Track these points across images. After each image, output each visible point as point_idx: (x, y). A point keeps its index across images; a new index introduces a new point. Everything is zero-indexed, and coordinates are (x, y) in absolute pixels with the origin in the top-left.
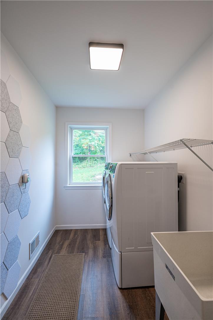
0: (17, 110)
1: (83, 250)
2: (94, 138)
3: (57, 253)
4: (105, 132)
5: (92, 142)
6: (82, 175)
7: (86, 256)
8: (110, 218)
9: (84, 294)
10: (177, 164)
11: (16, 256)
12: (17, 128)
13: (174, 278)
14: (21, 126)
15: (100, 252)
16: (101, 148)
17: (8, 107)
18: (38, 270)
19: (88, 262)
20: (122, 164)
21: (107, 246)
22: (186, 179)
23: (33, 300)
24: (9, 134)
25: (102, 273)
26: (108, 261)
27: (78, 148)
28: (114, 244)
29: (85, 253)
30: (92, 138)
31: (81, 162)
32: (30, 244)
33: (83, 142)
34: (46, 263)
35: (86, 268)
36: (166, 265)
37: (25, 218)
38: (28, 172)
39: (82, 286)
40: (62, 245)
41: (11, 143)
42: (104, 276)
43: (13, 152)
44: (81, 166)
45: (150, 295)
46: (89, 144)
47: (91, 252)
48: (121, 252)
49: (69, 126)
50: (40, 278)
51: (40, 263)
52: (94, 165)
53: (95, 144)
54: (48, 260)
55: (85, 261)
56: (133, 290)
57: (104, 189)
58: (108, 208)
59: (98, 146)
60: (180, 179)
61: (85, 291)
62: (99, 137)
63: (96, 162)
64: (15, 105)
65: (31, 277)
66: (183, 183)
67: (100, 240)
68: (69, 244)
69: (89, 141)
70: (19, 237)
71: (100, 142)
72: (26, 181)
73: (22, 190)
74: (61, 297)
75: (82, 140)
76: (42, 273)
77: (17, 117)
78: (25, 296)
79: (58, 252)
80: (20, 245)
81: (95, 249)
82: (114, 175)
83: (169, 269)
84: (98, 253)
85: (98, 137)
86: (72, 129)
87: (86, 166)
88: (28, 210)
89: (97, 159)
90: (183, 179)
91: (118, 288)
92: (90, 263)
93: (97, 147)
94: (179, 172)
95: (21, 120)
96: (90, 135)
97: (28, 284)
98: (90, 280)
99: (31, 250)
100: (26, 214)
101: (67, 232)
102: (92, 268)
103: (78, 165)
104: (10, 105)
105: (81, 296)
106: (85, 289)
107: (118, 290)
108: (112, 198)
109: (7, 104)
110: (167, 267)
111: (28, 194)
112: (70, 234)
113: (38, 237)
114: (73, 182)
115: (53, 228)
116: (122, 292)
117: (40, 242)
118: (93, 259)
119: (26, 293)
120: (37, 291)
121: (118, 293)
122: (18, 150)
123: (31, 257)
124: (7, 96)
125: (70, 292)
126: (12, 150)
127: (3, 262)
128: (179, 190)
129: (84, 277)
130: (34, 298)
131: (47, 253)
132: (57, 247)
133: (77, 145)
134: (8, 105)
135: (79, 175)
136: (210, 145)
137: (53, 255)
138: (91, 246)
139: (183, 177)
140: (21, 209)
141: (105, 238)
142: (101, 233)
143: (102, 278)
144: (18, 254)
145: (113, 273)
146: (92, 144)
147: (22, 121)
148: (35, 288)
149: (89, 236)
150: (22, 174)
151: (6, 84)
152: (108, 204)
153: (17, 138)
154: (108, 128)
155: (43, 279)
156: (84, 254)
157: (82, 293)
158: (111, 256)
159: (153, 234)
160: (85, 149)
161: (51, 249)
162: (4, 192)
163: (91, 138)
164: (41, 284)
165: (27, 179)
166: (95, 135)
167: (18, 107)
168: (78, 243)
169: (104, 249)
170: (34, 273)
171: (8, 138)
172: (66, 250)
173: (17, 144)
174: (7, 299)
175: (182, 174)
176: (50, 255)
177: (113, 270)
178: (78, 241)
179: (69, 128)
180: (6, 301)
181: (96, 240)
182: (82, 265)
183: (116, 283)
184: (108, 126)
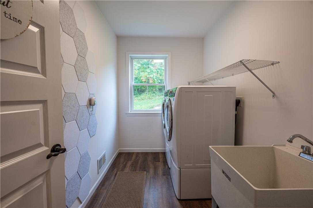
0: (83, 35)
1: (144, 168)
2: (153, 71)
3: (121, 171)
4: (165, 61)
5: (151, 75)
6: (142, 107)
7: (147, 174)
8: (170, 139)
9: (147, 202)
10: (235, 87)
11: (87, 169)
12: (84, 53)
13: (230, 179)
14: (87, 52)
15: (160, 171)
16: (160, 81)
17: (76, 33)
18: (106, 183)
19: (149, 178)
20: (181, 88)
21: (167, 166)
22: (244, 102)
23: (103, 205)
24: (77, 59)
25: (162, 187)
26: (167, 178)
27: (137, 80)
28: (173, 161)
29: (147, 171)
30: (151, 71)
31: (140, 94)
32: (98, 160)
33: (142, 75)
34: (112, 178)
35: (148, 183)
36: (223, 171)
37: (93, 137)
38: (95, 96)
39: (144, 196)
40: (126, 164)
41: (79, 67)
42: (164, 190)
43: (81, 75)
44: (139, 98)
45: (206, 205)
46: (148, 77)
47: (152, 171)
48: (180, 168)
49: (130, 55)
50: (108, 189)
51: (107, 178)
52: (152, 97)
53: (153, 76)
54: (114, 176)
55: (146, 178)
56: (190, 201)
57: (164, 116)
58: (168, 131)
59: (156, 78)
60: (238, 103)
61: (148, 200)
62: (158, 70)
63: (154, 94)
64: (81, 32)
65: (100, 188)
66: (241, 107)
67: (160, 162)
68: (132, 164)
69: (147, 73)
70: (89, 153)
71: (159, 74)
72: (93, 103)
73: (90, 112)
74: (127, 204)
75: (141, 73)
76: (110, 185)
77: (84, 43)
78: (96, 202)
79: (123, 170)
80: (90, 160)
81: (156, 168)
82: (174, 99)
83: (225, 174)
84: (159, 171)
85: (156, 70)
86: (132, 59)
87: (145, 98)
88: (96, 131)
89: (155, 92)
90: (241, 103)
91: (176, 199)
92: (151, 179)
93: (156, 80)
94: (237, 97)
95: (87, 46)
96: (149, 67)
97: (98, 193)
98: (152, 192)
99: (99, 166)
100: (94, 134)
101: (129, 155)
102: (154, 183)
103: (137, 97)
104: (77, 30)
105: (144, 204)
106: (147, 198)
107: (177, 201)
108: (172, 120)
109: (74, 29)
110: (223, 172)
111: (95, 116)
112: (132, 156)
113: (104, 156)
114: (134, 109)
115: (117, 150)
116: (180, 203)
117: (106, 161)
118: (154, 176)
119: (97, 200)
120: (106, 199)
121: (177, 203)
122: (85, 75)
123: (99, 172)
124: (74, 22)
125: (134, 201)
126: (80, 74)
127: (77, 172)
128: (236, 113)
129: (146, 190)
130: (104, 204)
131: (113, 170)
132: (121, 166)
133: (136, 78)
134: (75, 31)
135: (138, 107)
136: (270, 66)
137: (118, 172)
138: (151, 166)
139: (241, 100)
140: (89, 128)
141: (164, 160)
142: (161, 156)
143: (162, 191)
144: (89, 167)
145: (172, 187)
146: (151, 77)
147: (88, 48)
148: (104, 197)
149: (150, 158)
150: (90, 98)
151: (72, 10)
152: (167, 128)
153: (84, 63)
154: (167, 57)
155: (110, 190)
156: (145, 172)
157: (145, 202)
158: (170, 174)
159: (212, 147)
160: (144, 81)
161: (116, 167)
162: (75, 111)
163: (149, 71)
164: (109, 194)
165: (94, 102)
166: (154, 68)
167: (84, 34)
168: (139, 163)
169: (164, 169)
170: (102, 186)
171: (76, 62)
172: (129, 168)
173: (84, 69)
174: (81, 203)
175: (241, 98)
176: (115, 172)
177: (172, 185)
178: (140, 162)
179: (129, 58)
180: (80, 204)
181: (156, 162)
182: (144, 180)
183: (175, 195)
184: (167, 56)
